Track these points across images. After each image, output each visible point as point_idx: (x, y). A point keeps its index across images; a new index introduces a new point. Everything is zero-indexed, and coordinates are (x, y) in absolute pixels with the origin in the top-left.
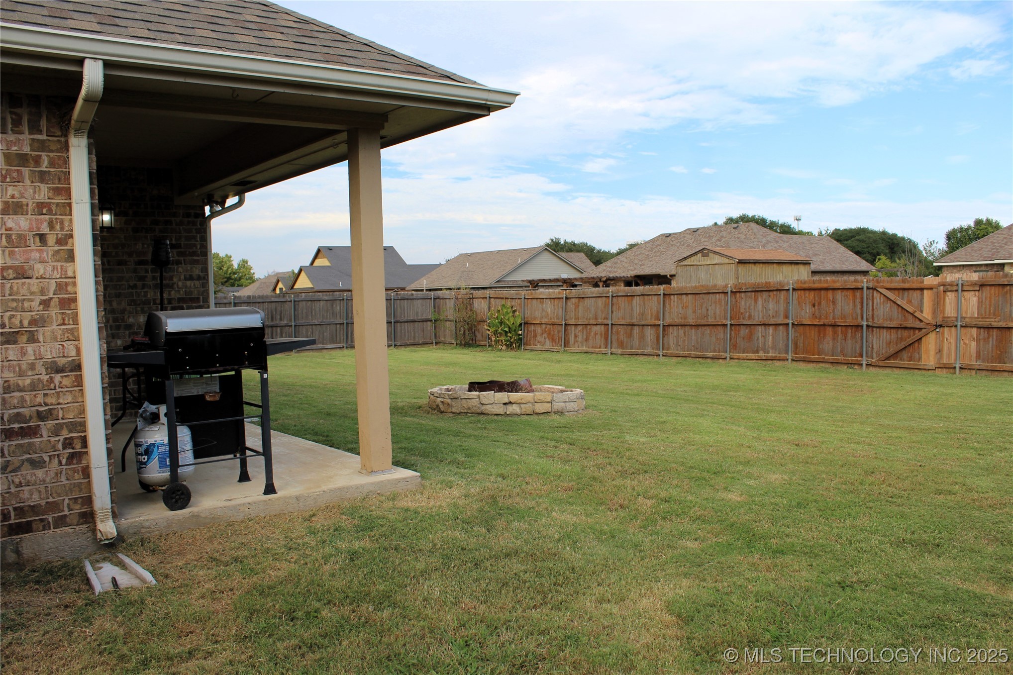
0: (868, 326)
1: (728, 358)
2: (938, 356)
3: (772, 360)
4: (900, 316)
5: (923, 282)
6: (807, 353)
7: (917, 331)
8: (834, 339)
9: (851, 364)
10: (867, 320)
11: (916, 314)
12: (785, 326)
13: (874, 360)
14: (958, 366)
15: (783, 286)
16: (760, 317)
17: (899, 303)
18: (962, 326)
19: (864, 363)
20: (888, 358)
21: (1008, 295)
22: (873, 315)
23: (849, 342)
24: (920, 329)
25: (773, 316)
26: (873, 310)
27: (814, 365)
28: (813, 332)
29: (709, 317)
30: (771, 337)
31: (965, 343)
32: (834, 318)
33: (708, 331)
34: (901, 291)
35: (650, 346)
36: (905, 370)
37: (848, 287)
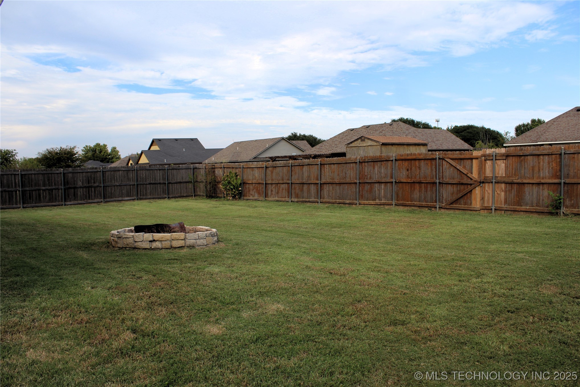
0: (439, 183)
1: (358, 204)
2: (482, 201)
3: (384, 205)
4: (459, 176)
5: (472, 154)
6: (404, 200)
7: (469, 186)
8: (420, 191)
9: (430, 207)
10: (439, 179)
11: (468, 175)
12: (391, 183)
13: (443, 205)
14: (493, 208)
15: (389, 158)
16: (377, 177)
17: (458, 168)
18: (495, 183)
19: (438, 206)
20: (452, 203)
21: (523, 162)
22: (442, 176)
23: (429, 193)
24: (471, 184)
25: (384, 177)
26: (443, 172)
27: (408, 208)
28: (407, 187)
29: (347, 178)
30: (383, 190)
31: (498, 194)
32: (420, 178)
33: (346, 186)
34: (459, 160)
35: (313, 196)
36: (462, 211)
37: (428, 158)
